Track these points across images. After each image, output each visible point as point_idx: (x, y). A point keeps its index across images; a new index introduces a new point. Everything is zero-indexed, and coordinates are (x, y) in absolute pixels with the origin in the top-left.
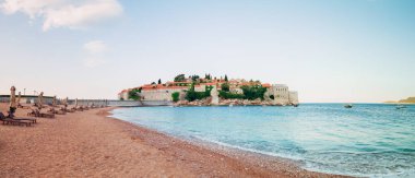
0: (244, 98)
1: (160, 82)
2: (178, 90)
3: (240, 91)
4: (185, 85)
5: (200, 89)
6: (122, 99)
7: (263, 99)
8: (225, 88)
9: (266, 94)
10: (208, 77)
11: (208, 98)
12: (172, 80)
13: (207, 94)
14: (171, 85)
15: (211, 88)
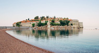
0: (61, 25)
1: (29, 19)
2: (35, 23)
3: (59, 23)
4: (38, 20)
5: (43, 22)
6: (14, 26)
7: (68, 25)
8: (53, 21)
9: (70, 23)
10: (47, 17)
11: (46, 25)
12: (33, 19)
13: (46, 24)
14: (32, 21)
15: (47, 21)
